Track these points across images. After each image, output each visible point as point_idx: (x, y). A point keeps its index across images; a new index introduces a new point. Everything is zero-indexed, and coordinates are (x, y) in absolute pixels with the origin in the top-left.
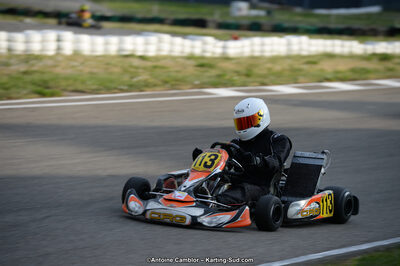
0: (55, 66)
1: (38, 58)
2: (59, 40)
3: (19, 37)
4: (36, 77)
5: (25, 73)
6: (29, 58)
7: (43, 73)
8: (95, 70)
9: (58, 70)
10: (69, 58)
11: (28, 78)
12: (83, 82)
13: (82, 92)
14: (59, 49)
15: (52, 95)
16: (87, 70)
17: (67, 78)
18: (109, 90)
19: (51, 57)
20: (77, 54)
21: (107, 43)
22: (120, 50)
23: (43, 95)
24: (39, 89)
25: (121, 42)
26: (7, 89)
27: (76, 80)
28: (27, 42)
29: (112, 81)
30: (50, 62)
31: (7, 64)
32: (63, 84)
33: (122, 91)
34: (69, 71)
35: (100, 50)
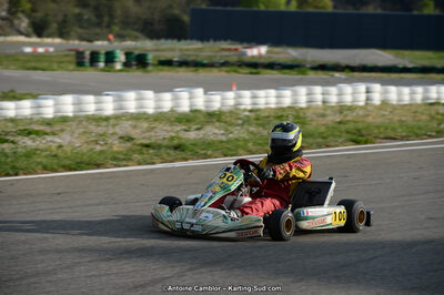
0: (368, 115)
1: (351, 108)
2: (368, 92)
3: (333, 90)
4: (350, 126)
5: (340, 123)
6: (342, 108)
7: (355, 122)
8: (404, 119)
9: (370, 119)
10: (379, 108)
11: (343, 127)
12: (394, 129)
13: (395, 139)
14: (368, 99)
15: (366, 142)
16: (396, 118)
17: (378, 127)
18: (418, 136)
19: (361, 107)
20: (385, 103)
21: (412, 93)
22: (425, 98)
23: (357, 142)
24: (354, 137)
25: (426, 91)
26: (324, 138)
27: (386, 128)
28: (340, 94)
29: (420, 128)
30: (361, 113)
31: (323, 116)
32: (376, 131)
33: (430, 137)
34: (379, 120)
35: (406, 99)
